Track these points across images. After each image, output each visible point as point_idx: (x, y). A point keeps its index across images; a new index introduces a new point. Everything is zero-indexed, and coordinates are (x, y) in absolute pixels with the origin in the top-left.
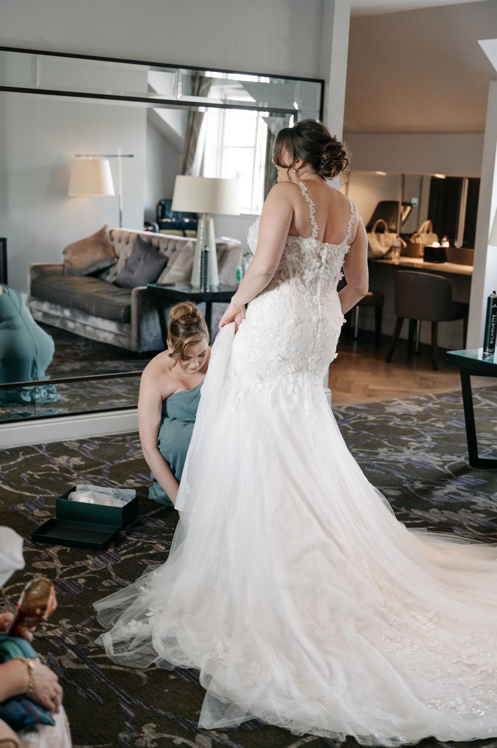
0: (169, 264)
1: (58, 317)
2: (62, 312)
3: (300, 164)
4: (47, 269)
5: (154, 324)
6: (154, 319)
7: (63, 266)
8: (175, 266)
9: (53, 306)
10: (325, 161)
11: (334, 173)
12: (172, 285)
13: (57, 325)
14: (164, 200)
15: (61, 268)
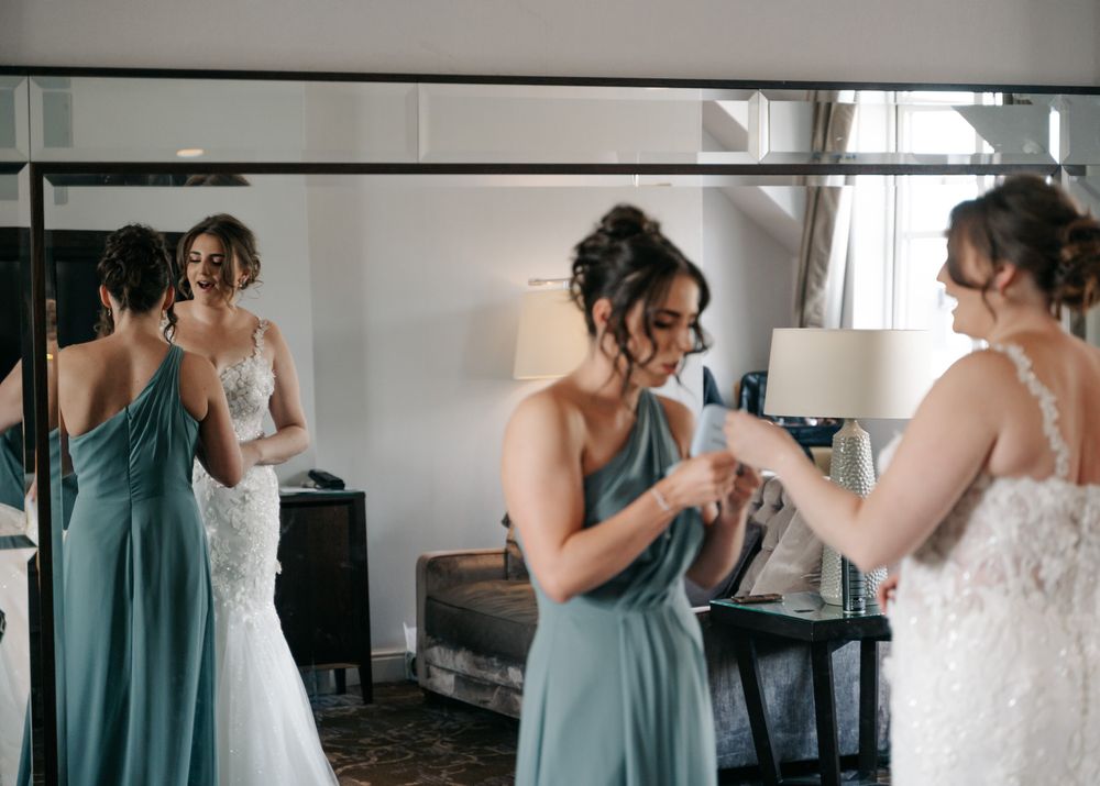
0: (765, 545)
1: (494, 686)
2: (504, 674)
3: (1005, 276)
4: (466, 564)
5: (732, 697)
6: (731, 686)
7: (506, 553)
8: (779, 549)
9: (481, 659)
10: (1067, 264)
11: (1091, 296)
12: (774, 599)
13: (490, 706)
14: (753, 374)
15: (500, 561)
